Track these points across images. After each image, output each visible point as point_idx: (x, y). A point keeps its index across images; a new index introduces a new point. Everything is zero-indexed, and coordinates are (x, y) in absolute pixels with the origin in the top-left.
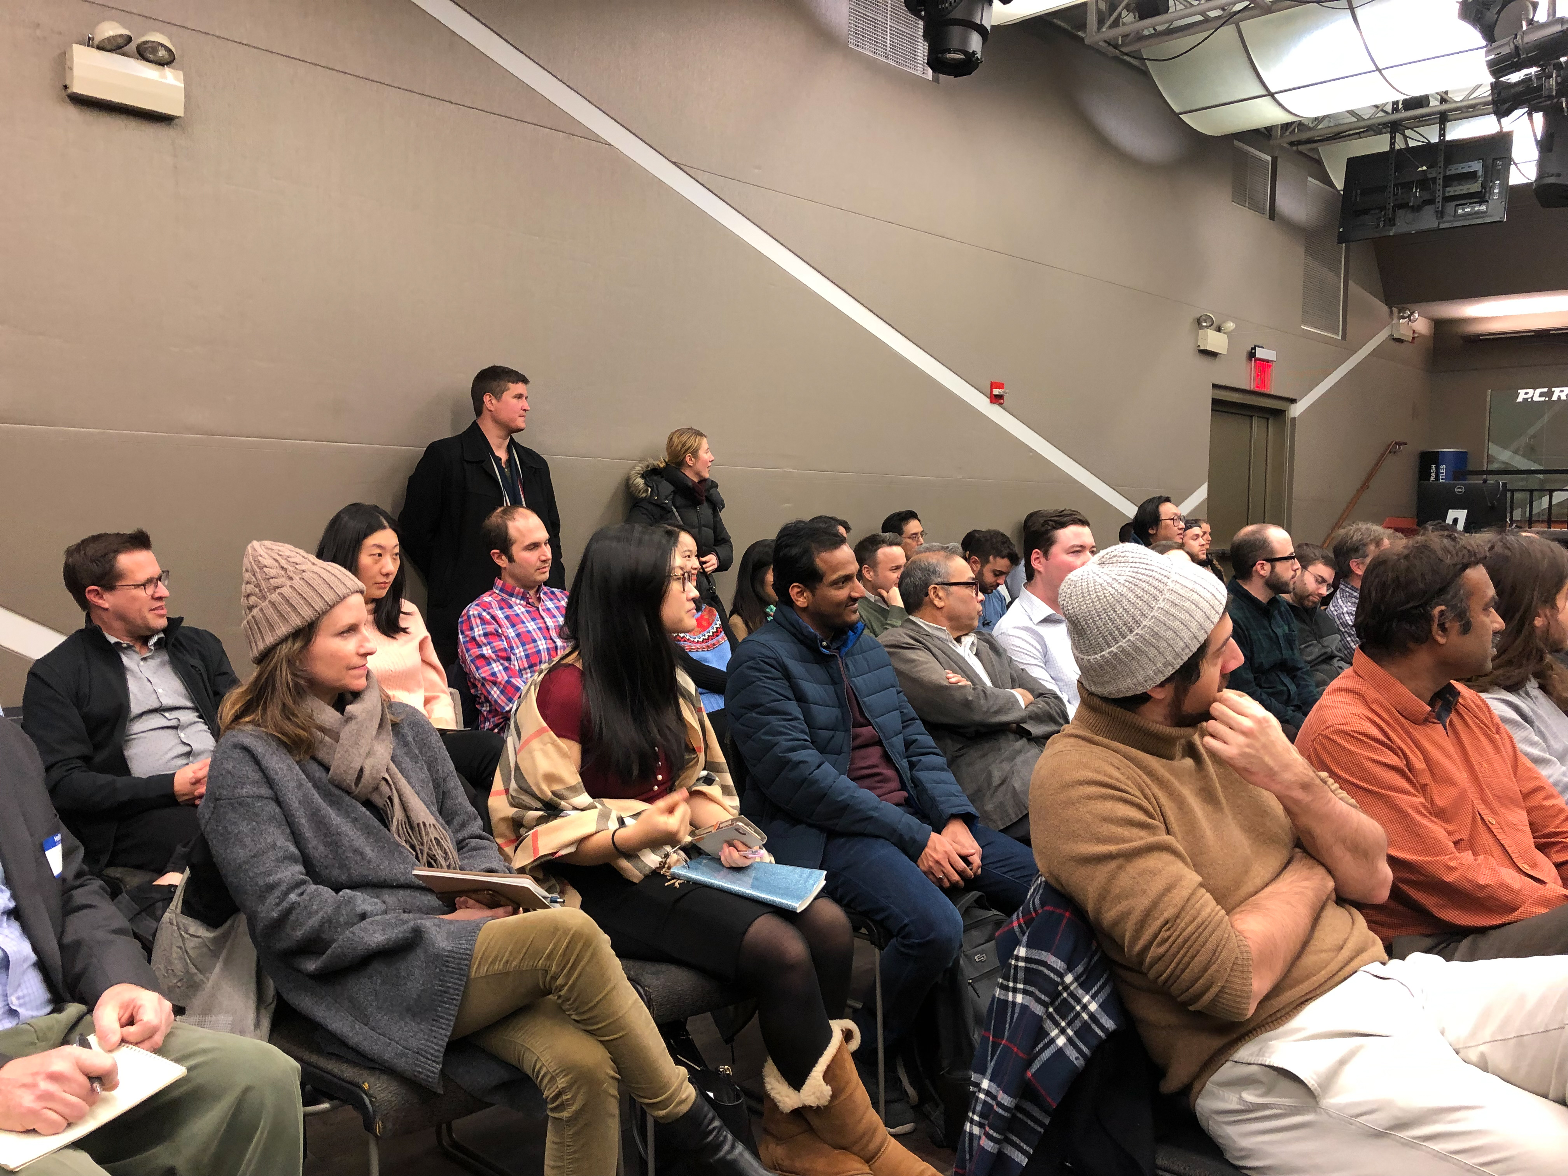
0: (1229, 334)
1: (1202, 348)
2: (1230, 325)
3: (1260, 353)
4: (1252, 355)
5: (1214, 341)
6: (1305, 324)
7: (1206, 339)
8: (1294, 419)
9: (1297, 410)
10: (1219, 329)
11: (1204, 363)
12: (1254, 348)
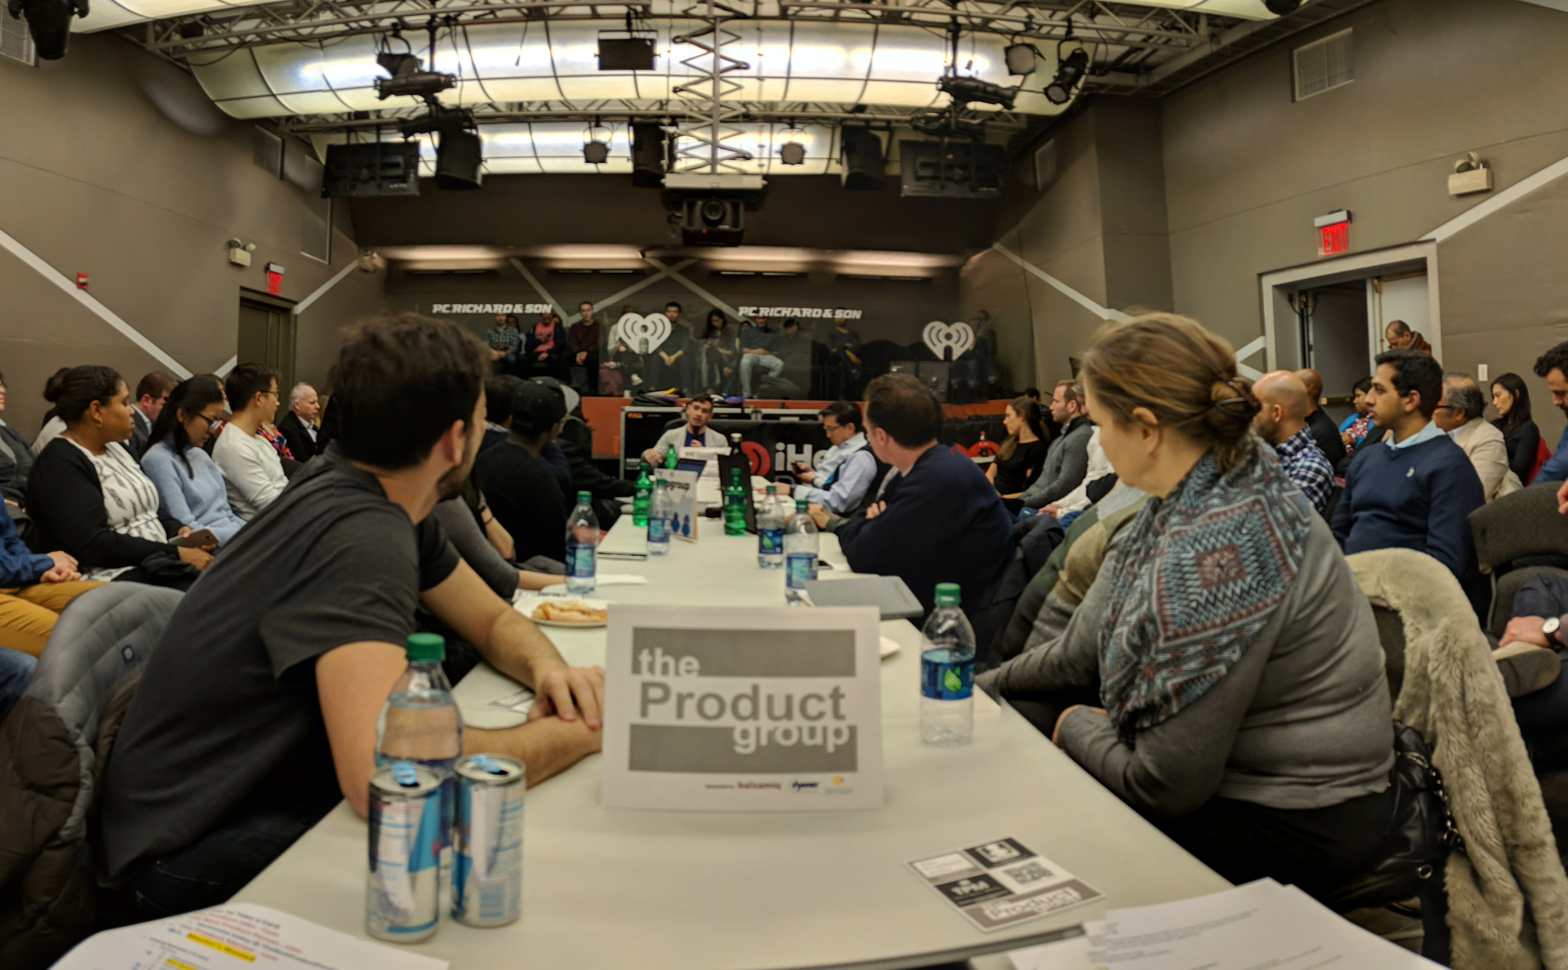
0: (252, 253)
1: (233, 260)
2: (252, 247)
3: (273, 268)
4: (267, 268)
5: (241, 256)
6: (304, 251)
7: (235, 255)
8: (296, 316)
9: (299, 309)
10: (244, 249)
11: (234, 272)
12: (269, 264)
